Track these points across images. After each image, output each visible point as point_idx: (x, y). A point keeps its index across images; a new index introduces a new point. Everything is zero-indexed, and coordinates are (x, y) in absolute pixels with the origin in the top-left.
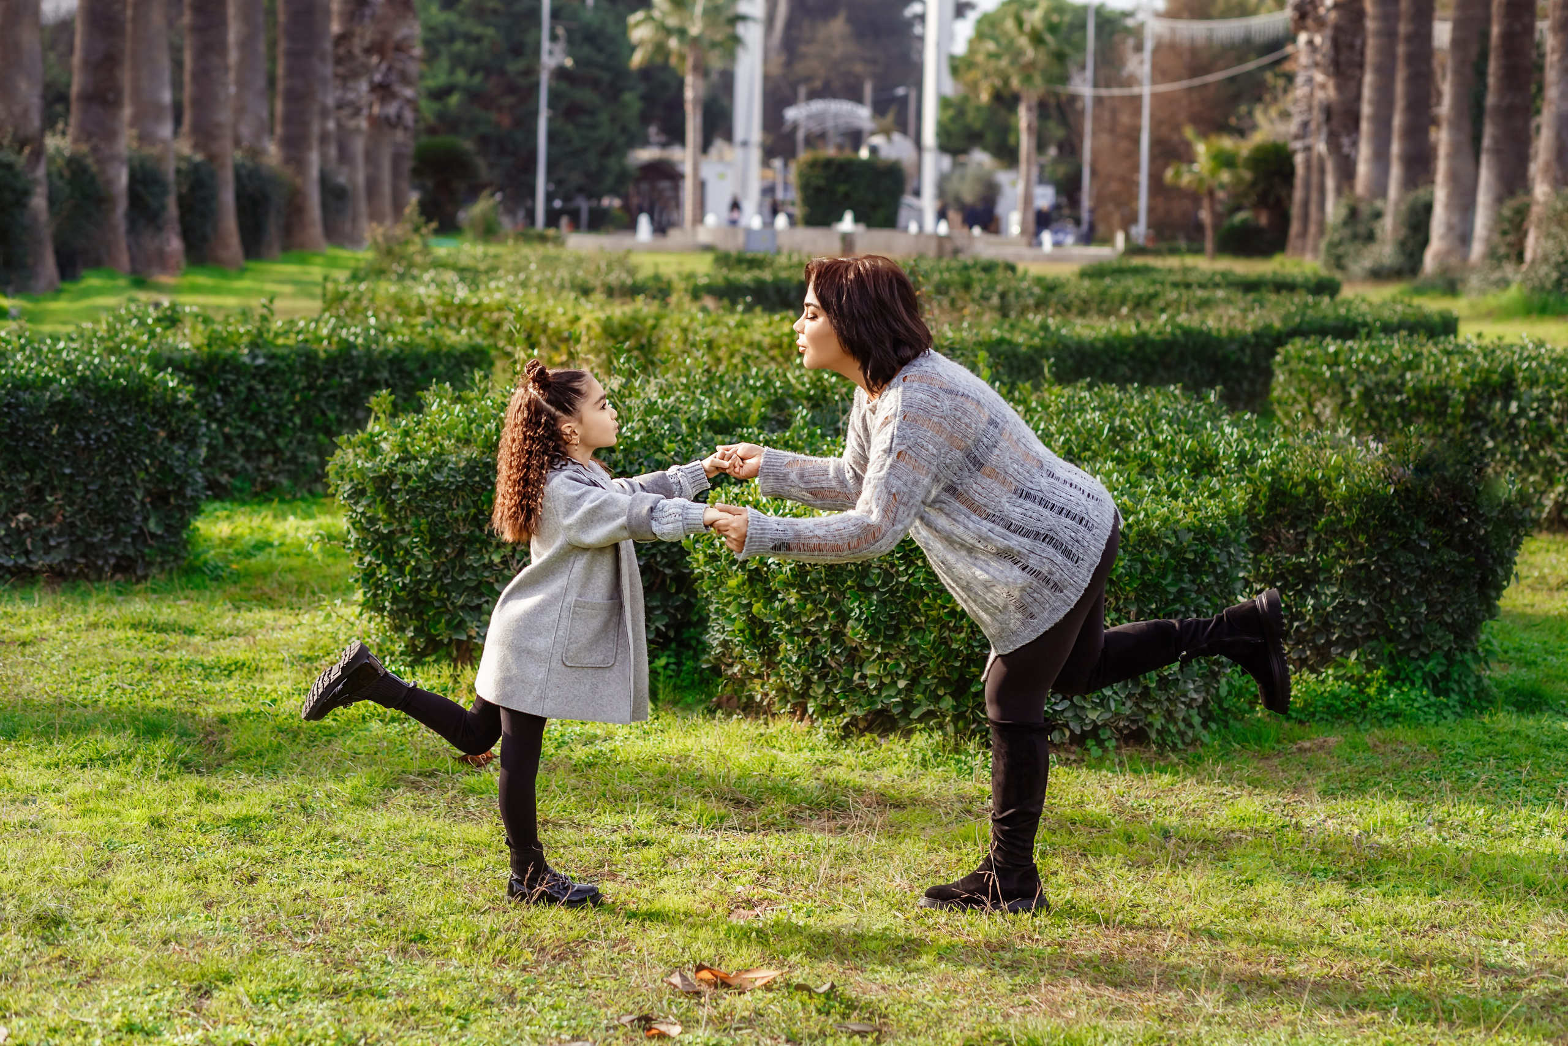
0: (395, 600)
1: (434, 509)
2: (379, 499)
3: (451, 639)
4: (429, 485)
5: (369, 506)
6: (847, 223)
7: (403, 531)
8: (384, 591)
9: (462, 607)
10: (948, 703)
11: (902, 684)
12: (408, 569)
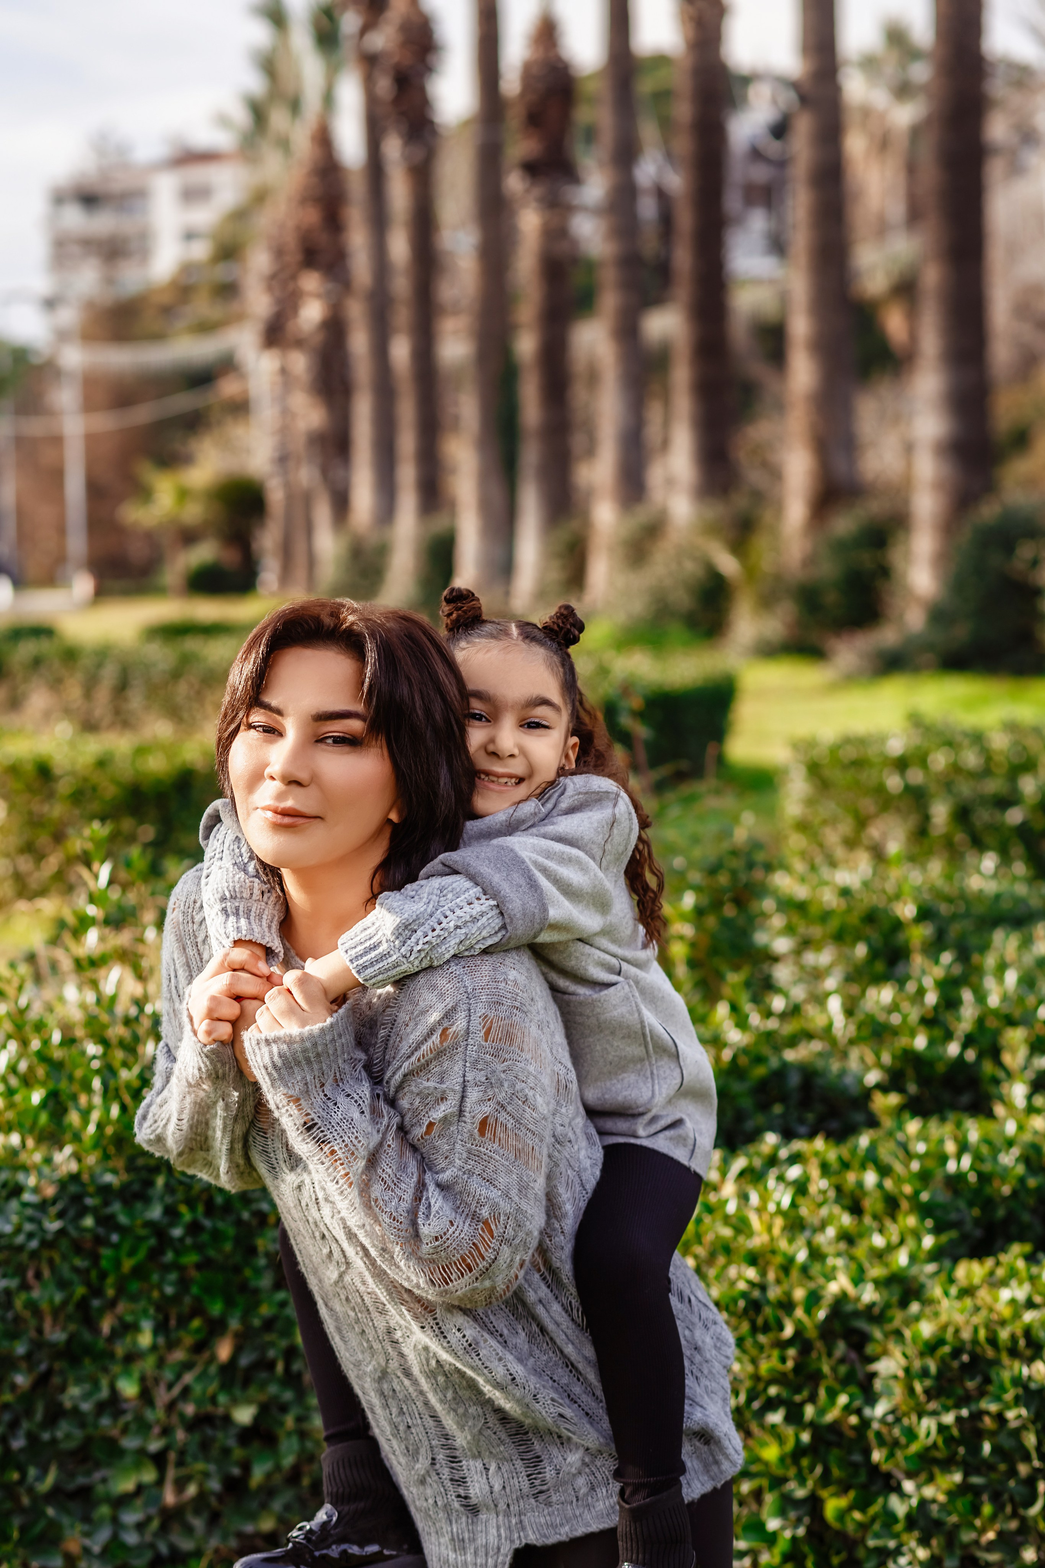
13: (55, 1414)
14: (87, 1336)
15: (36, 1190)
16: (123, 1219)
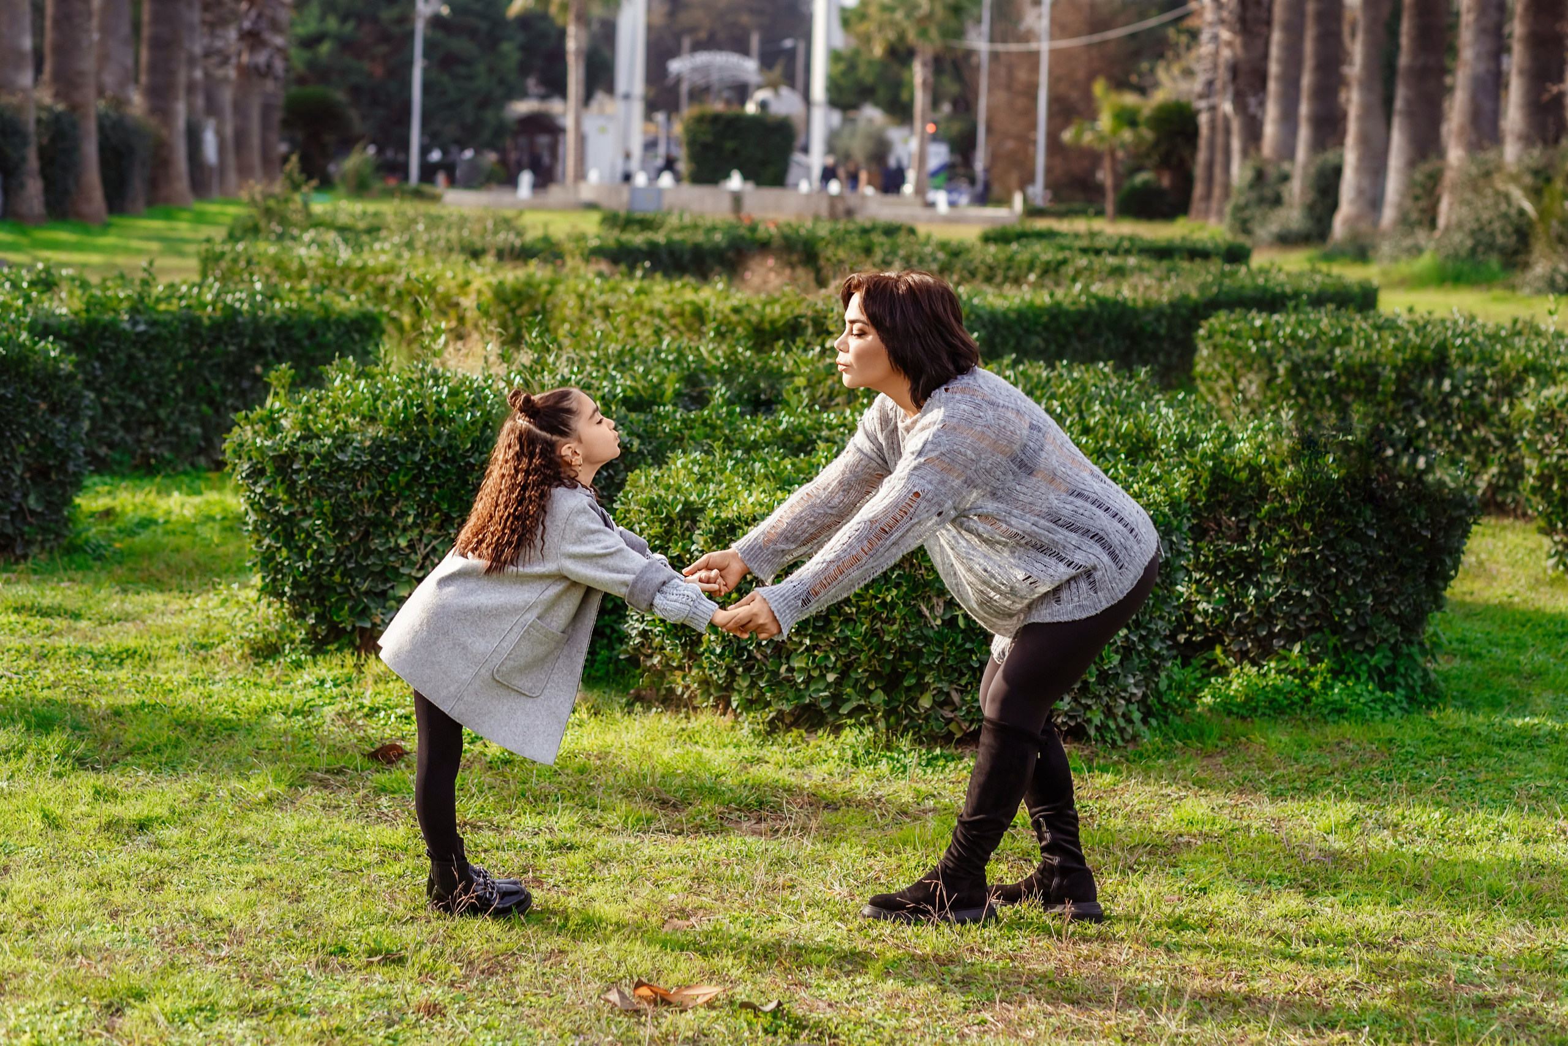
0: (295, 585)
1: (338, 490)
2: (279, 479)
3: (354, 627)
4: (332, 465)
5: (269, 486)
6: (735, 182)
7: (304, 512)
8: (284, 575)
9: (367, 593)
10: (879, 697)
11: (831, 677)
12: (309, 552)
13: (368, 553)
14: (383, 515)
15: (361, 442)
16: (400, 459)
